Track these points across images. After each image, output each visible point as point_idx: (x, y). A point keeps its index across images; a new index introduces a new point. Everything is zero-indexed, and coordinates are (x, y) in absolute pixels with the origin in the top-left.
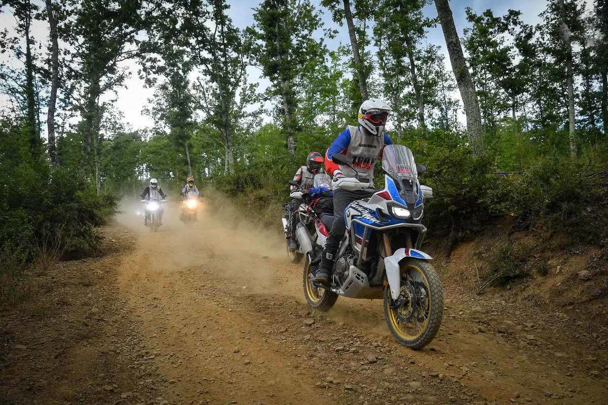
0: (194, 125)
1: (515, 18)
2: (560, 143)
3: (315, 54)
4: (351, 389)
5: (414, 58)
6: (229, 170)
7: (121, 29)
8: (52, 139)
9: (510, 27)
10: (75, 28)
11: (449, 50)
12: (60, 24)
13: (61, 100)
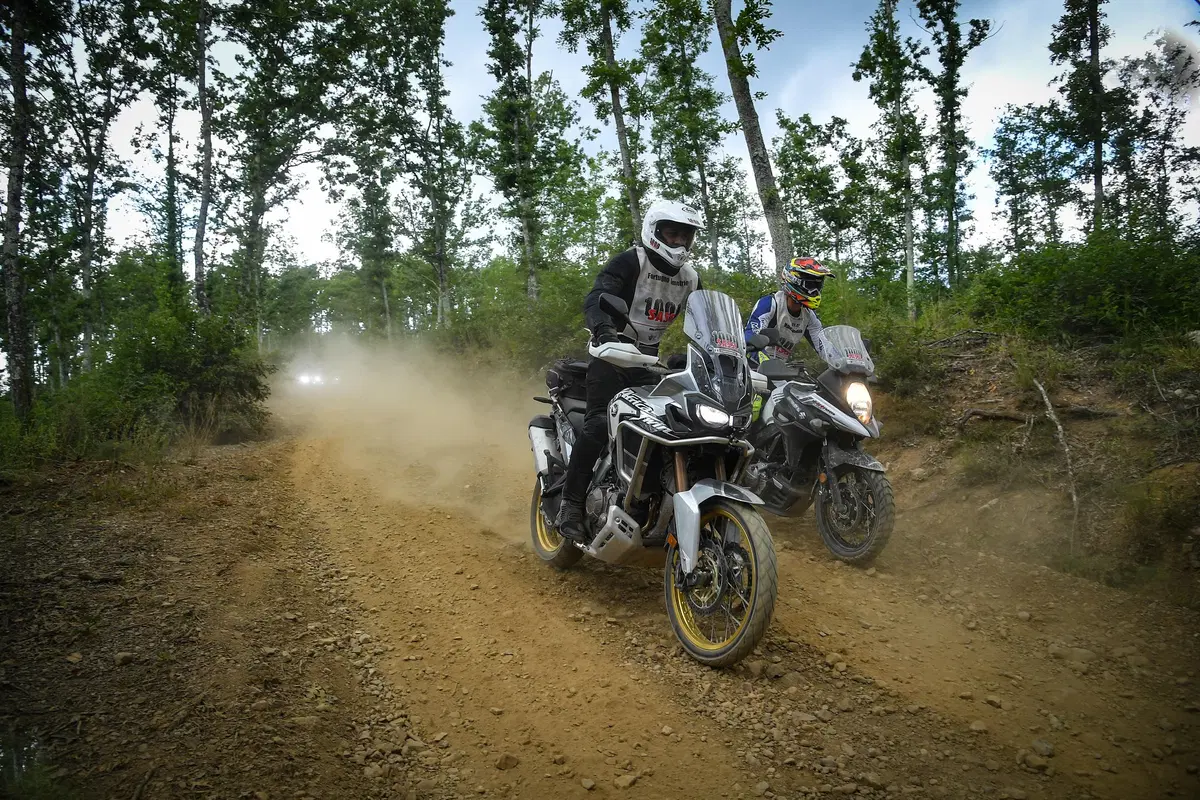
0: (394, 256)
1: (841, 128)
2: (895, 297)
3: (568, 162)
4: (615, 623)
5: (706, 173)
6: (443, 321)
7: (298, 123)
8: (199, 274)
9: (833, 140)
10: (235, 121)
11: (754, 166)
12: (214, 115)
13: (211, 219)
